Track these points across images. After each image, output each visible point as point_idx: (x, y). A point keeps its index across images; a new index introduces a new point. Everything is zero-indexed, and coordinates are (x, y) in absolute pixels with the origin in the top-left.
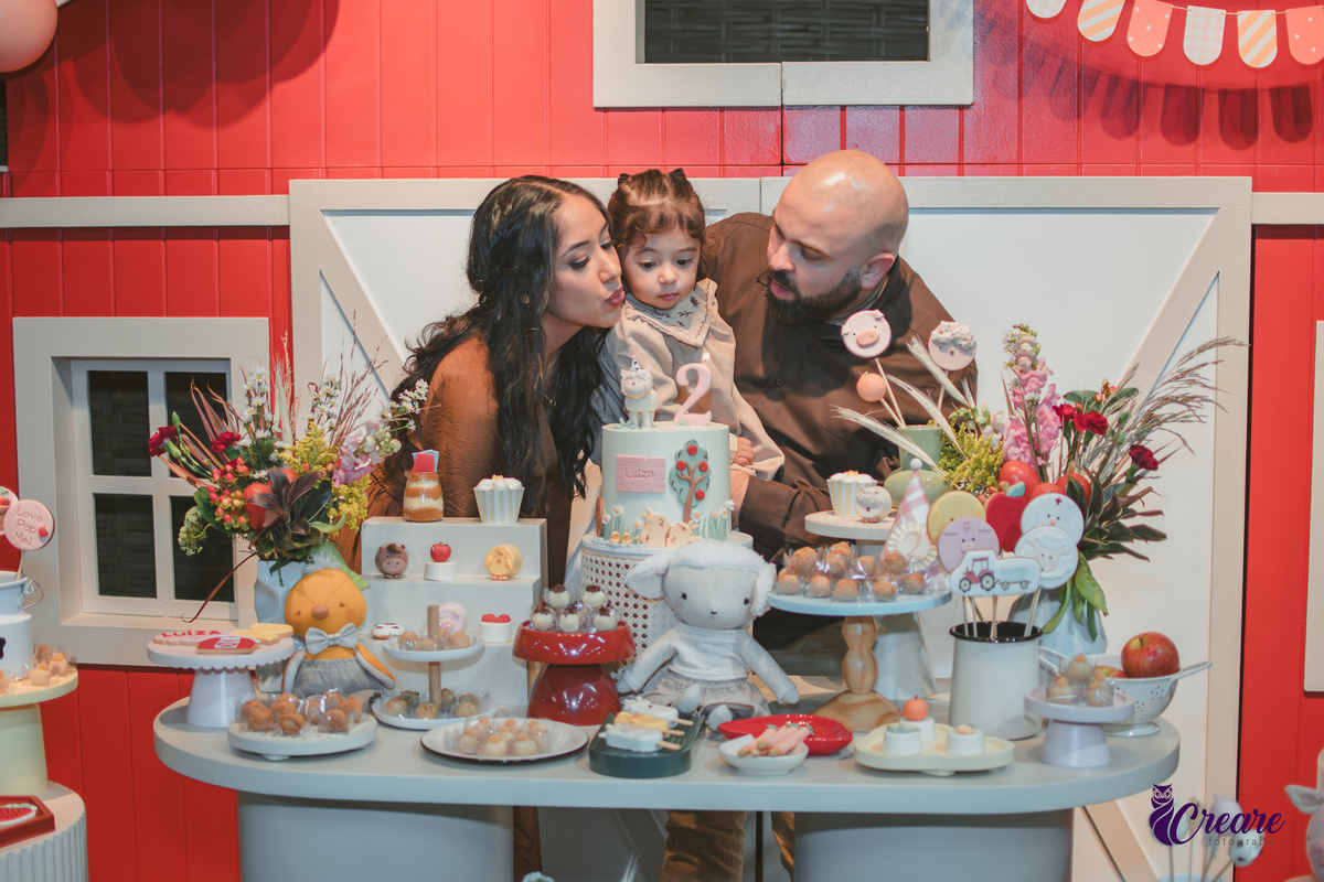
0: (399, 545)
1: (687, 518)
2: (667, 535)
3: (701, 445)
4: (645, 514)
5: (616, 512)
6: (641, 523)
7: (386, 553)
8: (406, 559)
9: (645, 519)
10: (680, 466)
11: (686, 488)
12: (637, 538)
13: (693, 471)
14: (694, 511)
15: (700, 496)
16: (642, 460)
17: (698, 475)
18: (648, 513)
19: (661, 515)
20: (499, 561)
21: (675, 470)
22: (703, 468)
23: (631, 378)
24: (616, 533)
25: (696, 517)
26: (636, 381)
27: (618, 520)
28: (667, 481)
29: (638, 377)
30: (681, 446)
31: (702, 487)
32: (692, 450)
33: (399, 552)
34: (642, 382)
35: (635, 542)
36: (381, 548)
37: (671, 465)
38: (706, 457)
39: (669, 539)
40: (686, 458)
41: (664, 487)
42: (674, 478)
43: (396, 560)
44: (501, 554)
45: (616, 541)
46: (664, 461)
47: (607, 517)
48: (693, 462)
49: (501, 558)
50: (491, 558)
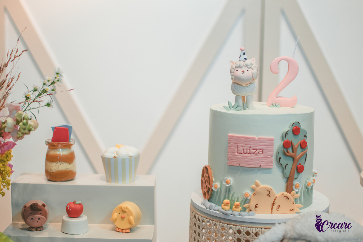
0: (40, 204)
1: (289, 188)
2: (273, 204)
3: (303, 127)
4: (254, 186)
5: (227, 183)
6: (250, 193)
7: (30, 211)
8: (46, 215)
9: (253, 190)
10: (287, 145)
11: (290, 162)
12: (246, 205)
13: (297, 149)
14: (295, 182)
15: (300, 169)
16: (253, 139)
17: (299, 152)
18: (257, 185)
19: (269, 186)
20: (123, 218)
21: (282, 149)
22: (303, 145)
23: (240, 67)
24: (226, 201)
25: (296, 187)
26: (245, 69)
27: (229, 190)
28: (274, 159)
29: (247, 66)
30: (287, 128)
31: (301, 162)
32: (296, 131)
33: (40, 210)
34: (250, 70)
35: (244, 209)
36: (25, 207)
37: (278, 144)
38: (305, 136)
39: (275, 207)
40: (291, 138)
41: (272, 163)
42: (281, 155)
43: (38, 216)
44: (124, 212)
45: (227, 208)
46: (272, 140)
47: (217, 184)
48: (296, 141)
49: (125, 215)
50: (116, 215)
